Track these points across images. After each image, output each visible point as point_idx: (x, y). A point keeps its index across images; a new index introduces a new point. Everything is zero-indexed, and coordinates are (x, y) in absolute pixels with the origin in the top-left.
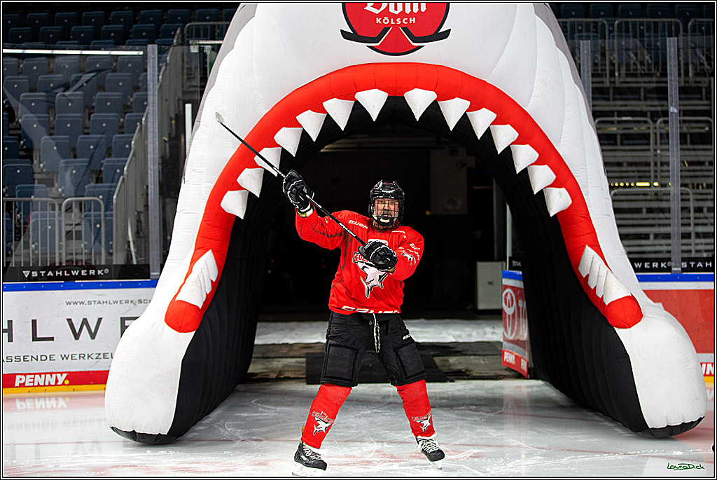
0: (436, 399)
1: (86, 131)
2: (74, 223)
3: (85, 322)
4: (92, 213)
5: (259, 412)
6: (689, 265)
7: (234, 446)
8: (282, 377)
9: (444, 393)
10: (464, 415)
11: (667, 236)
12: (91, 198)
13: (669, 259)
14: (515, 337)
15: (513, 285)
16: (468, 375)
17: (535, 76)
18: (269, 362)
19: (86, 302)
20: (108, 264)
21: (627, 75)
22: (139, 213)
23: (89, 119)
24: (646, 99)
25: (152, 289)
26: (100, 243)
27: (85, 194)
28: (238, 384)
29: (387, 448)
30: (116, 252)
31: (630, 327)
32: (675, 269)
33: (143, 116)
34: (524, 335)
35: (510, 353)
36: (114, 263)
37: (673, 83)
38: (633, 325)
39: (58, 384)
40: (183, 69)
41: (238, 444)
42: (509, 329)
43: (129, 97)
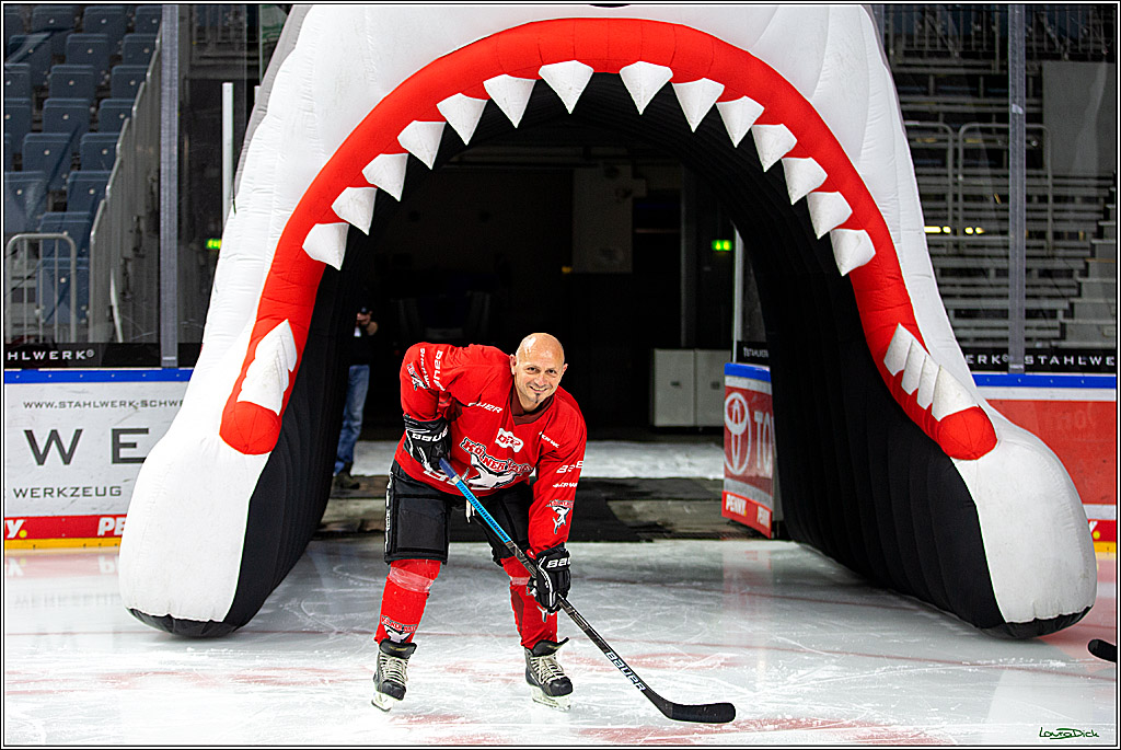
0: (633, 569)
1: (36, 126)
2: (26, 276)
3: (54, 435)
4: (56, 259)
5: (350, 587)
6: (1037, 361)
7: (326, 642)
8: (368, 529)
9: (642, 559)
10: (687, 596)
11: (1004, 314)
12: (55, 235)
13: (1005, 351)
14: (745, 472)
15: (745, 387)
16: (669, 532)
17: (825, 46)
18: (341, 505)
19: (57, 404)
20: (81, 341)
21: (907, 54)
22: (126, 260)
23: (40, 106)
24: (937, 92)
25: (185, 383)
26: (68, 305)
27: (39, 229)
28: (309, 541)
29: (580, 648)
30: (94, 323)
31: (977, 458)
32: (1015, 367)
33: (132, 104)
34: (766, 467)
35: (736, 496)
36: (91, 341)
37: (1017, 66)
38: (982, 455)
39: (9, 536)
40: (191, 30)
41: (332, 636)
42: (736, 459)
43: (103, 73)
